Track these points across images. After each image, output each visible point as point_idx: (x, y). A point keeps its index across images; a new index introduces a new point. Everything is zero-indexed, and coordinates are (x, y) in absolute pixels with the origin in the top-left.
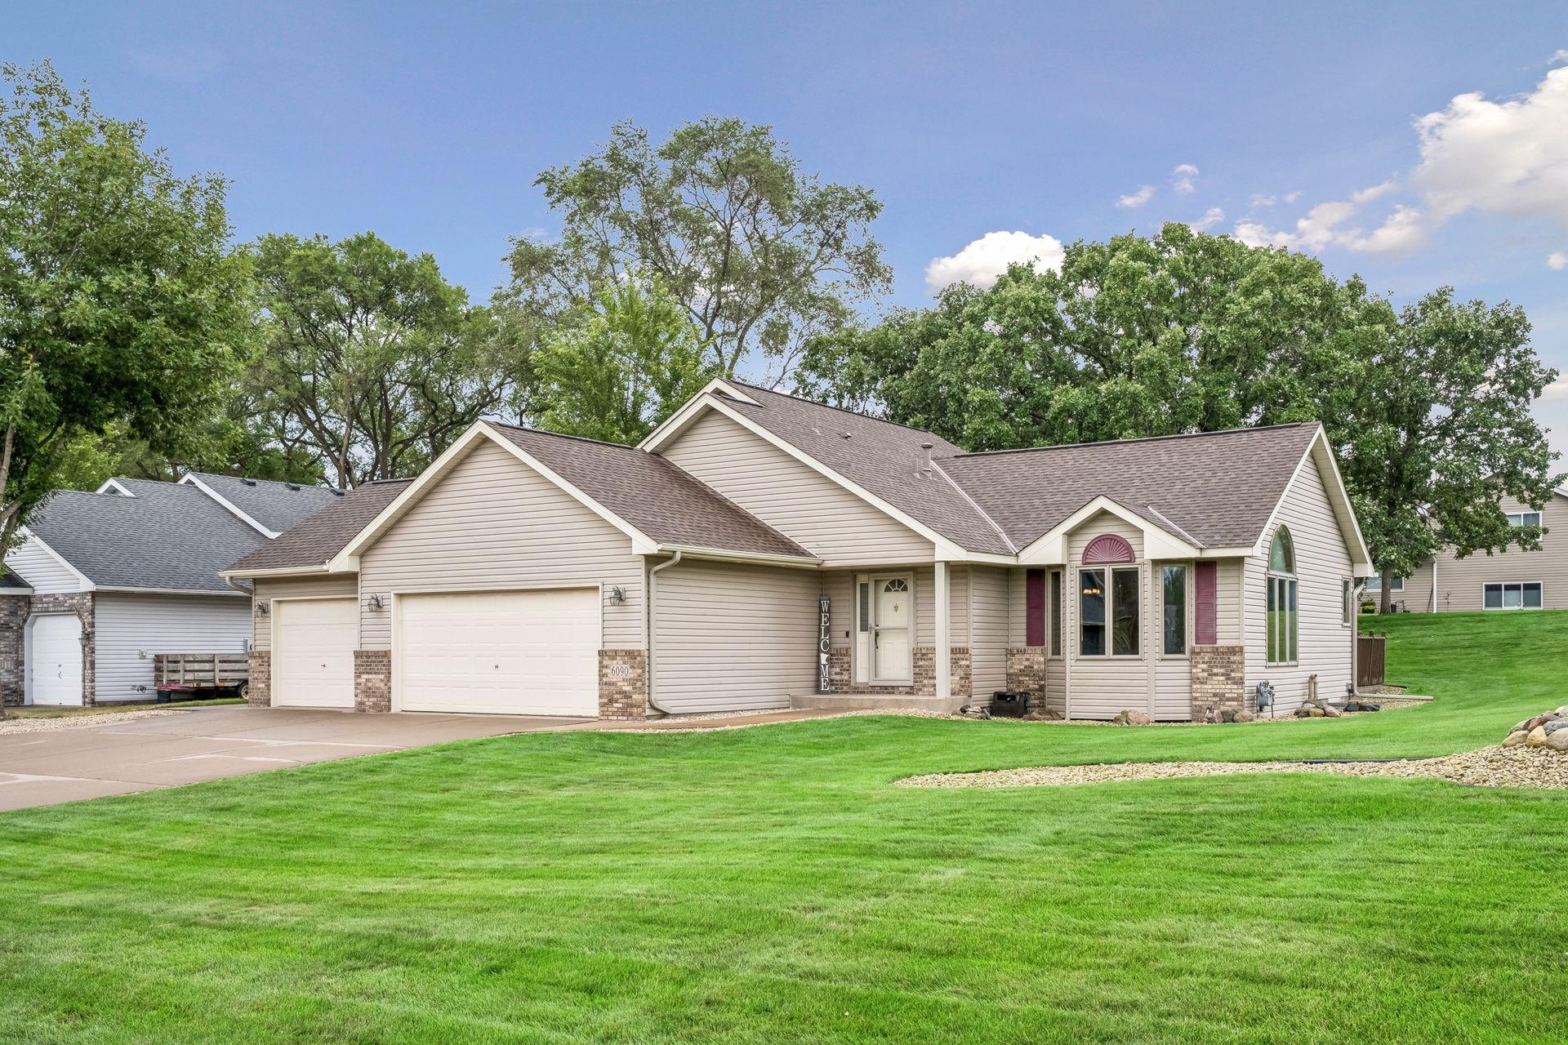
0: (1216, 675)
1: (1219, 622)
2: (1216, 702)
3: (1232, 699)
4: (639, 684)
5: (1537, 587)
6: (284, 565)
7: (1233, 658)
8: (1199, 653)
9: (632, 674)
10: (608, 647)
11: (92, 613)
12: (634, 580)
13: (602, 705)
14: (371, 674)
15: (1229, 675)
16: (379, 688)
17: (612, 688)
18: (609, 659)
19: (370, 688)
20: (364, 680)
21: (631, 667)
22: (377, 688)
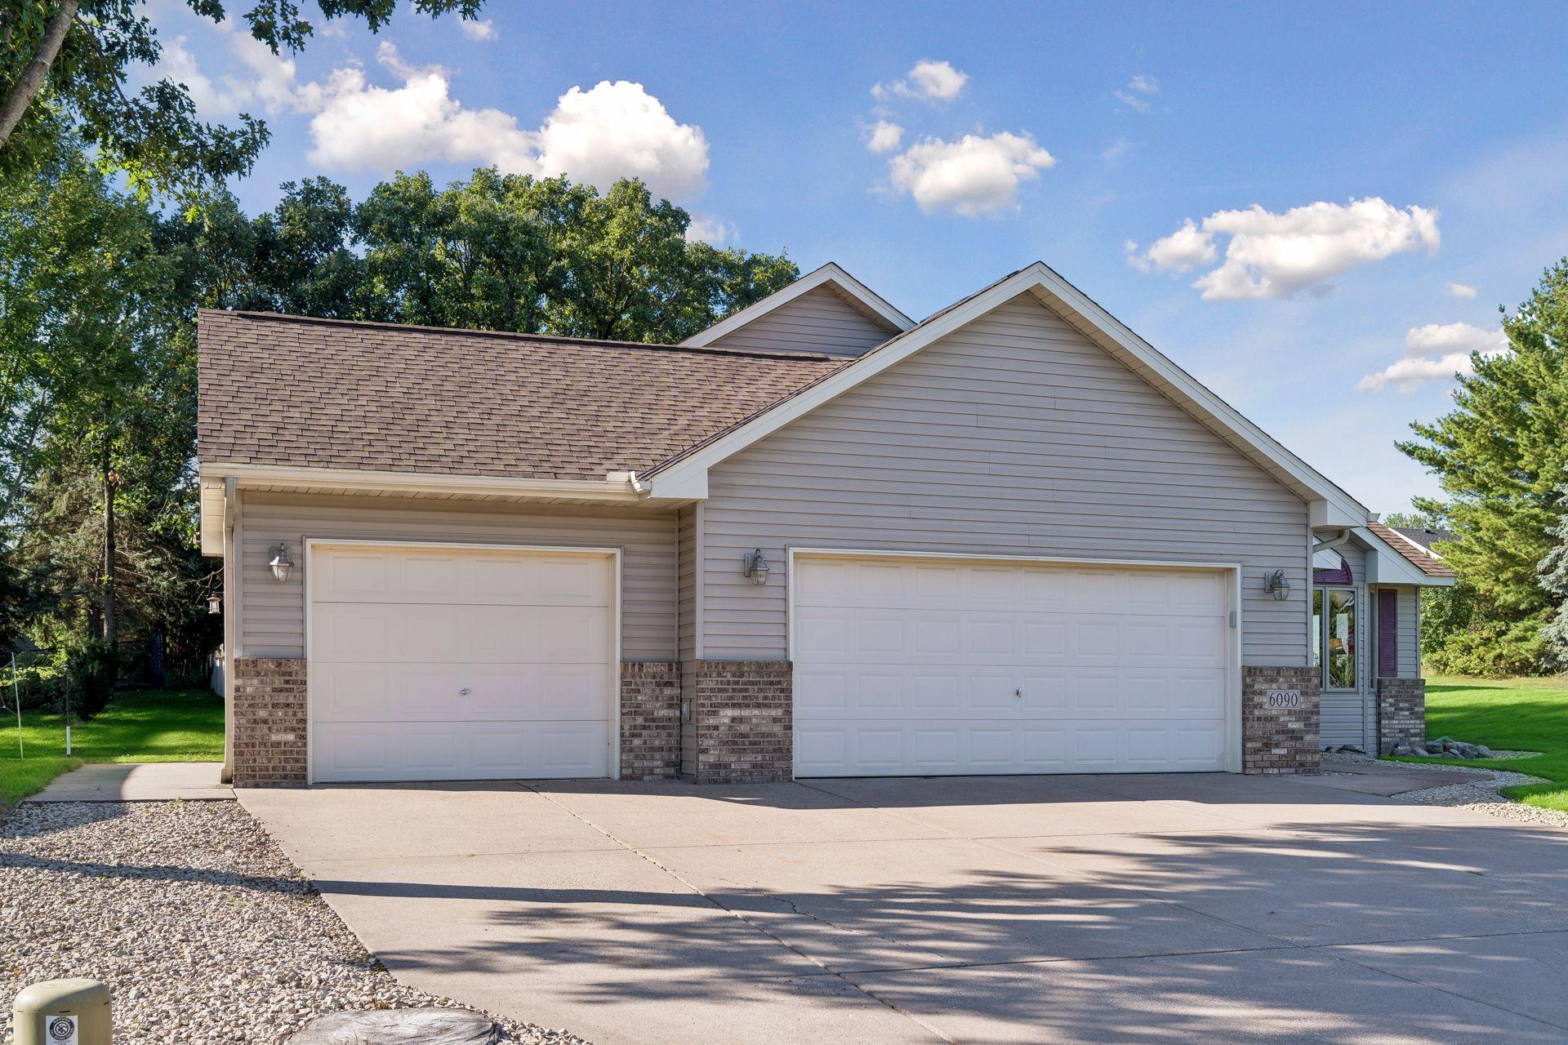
0: (1402, 709)
1: (1399, 654)
2: (1401, 738)
3: (1416, 735)
7: (1415, 691)
9: (1303, 704)
13: (1246, 752)
14: (747, 706)
15: (1413, 709)
16: (769, 735)
17: (1269, 725)
18: (1266, 681)
19: (742, 735)
20: (727, 721)
21: (1302, 694)
22: (763, 735)
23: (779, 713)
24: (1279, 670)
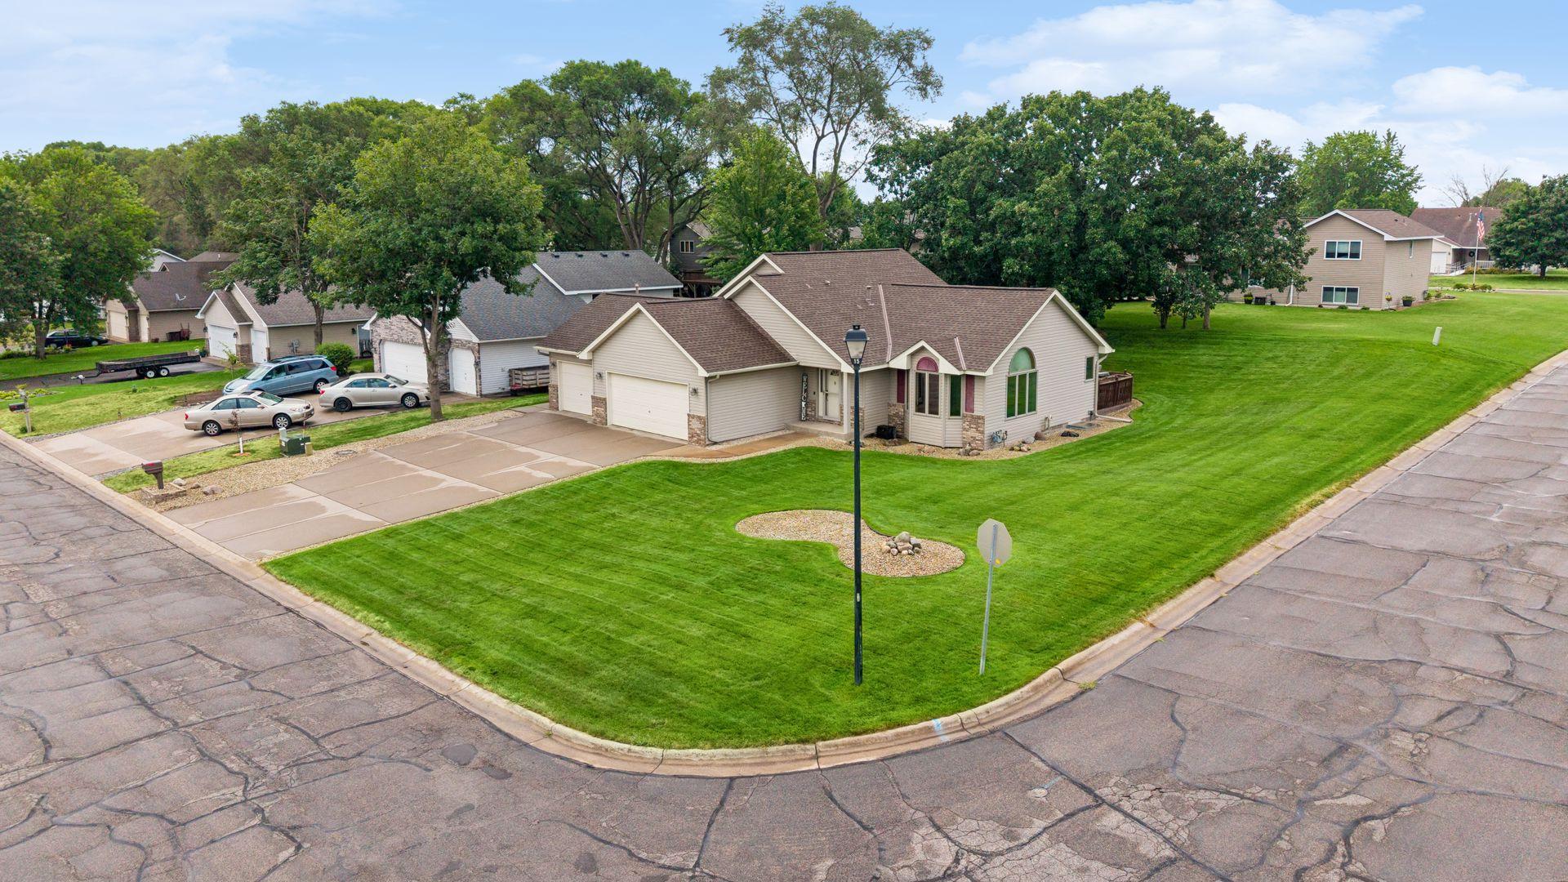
0: (973, 427)
1: (977, 404)
2: (972, 441)
4: (703, 431)
5: (1356, 290)
6: (561, 348)
7: (981, 420)
8: (964, 417)
9: (700, 425)
10: (691, 413)
11: (479, 352)
12: (700, 386)
13: (689, 438)
14: (599, 407)
15: (978, 429)
17: (693, 431)
18: (692, 419)
19: (598, 413)
20: (596, 409)
22: (601, 414)
23: (603, 409)
24: (695, 416)
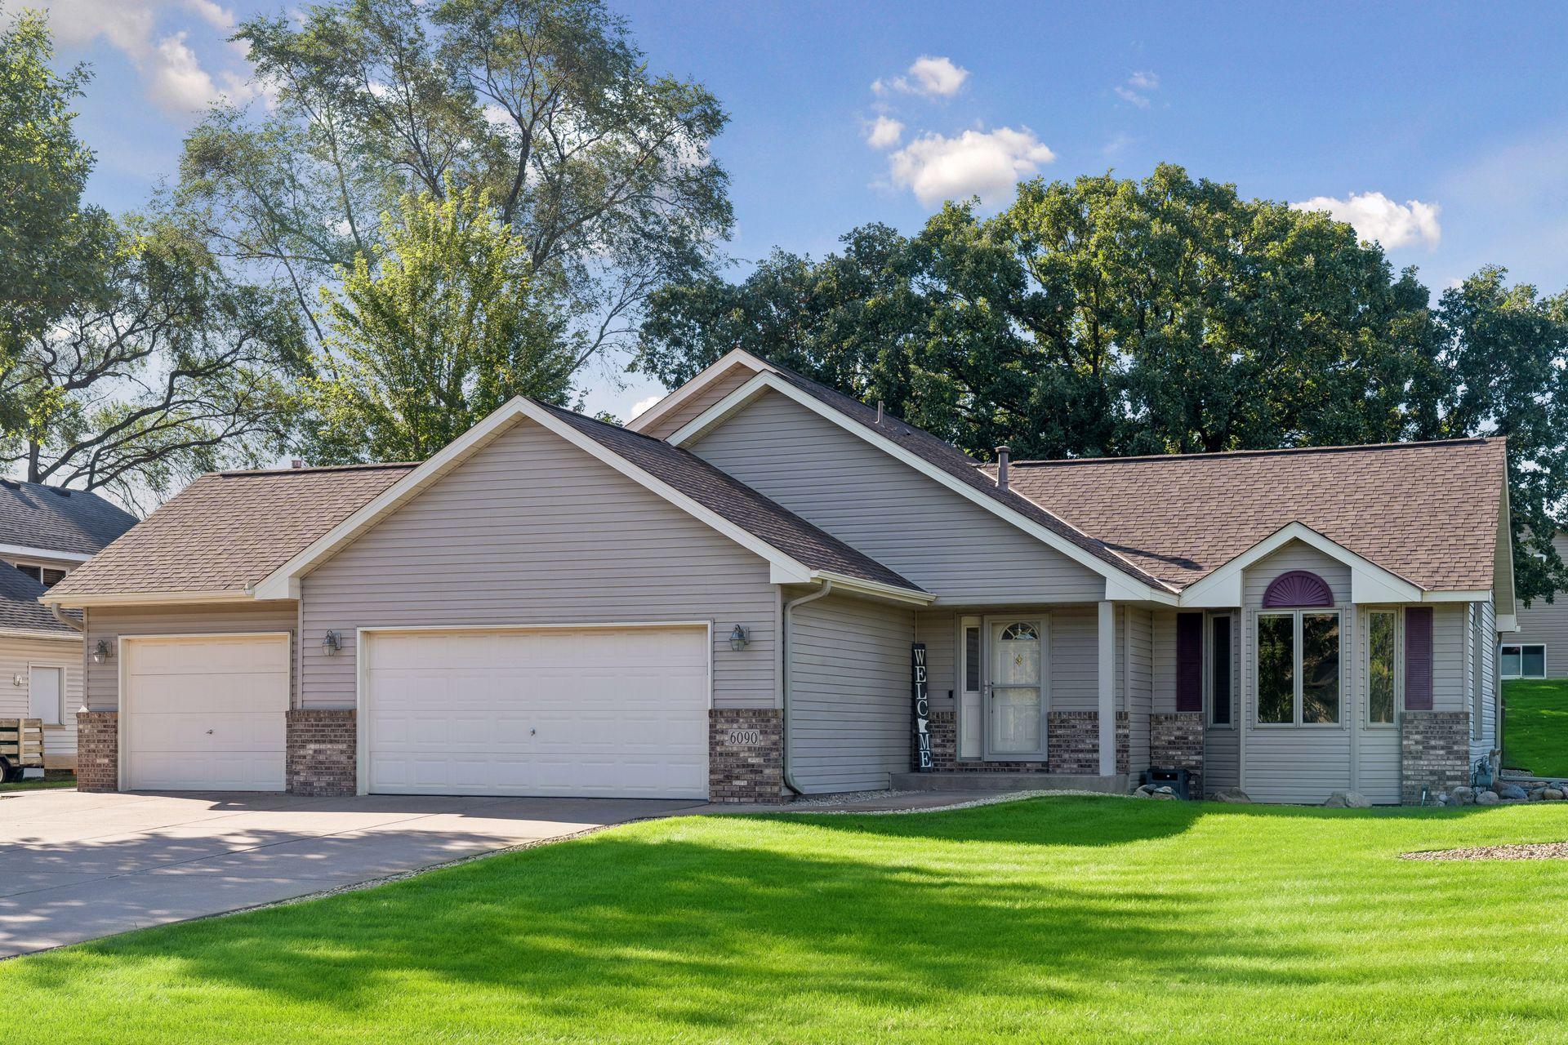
0: (1434, 748)
1: (1436, 682)
2: (1433, 782)
3: (1455, 778)
4: (774, 755)
5: (1539, 650)
7: (1455, 728)
8: (1411, 722)
9: (761, 742)
10: (721, 705)
12: (764, 617)
13: (712, 783)
14: (324, 742)
15: (1451, 748)
16: (338, 762)
17: (731, 760)
18: (727, 721)
19: (321, 763)
20: (311, 752)
21: (761, 732)
22: (334, 762)
23: (344, 747)
24: (738, 712)
